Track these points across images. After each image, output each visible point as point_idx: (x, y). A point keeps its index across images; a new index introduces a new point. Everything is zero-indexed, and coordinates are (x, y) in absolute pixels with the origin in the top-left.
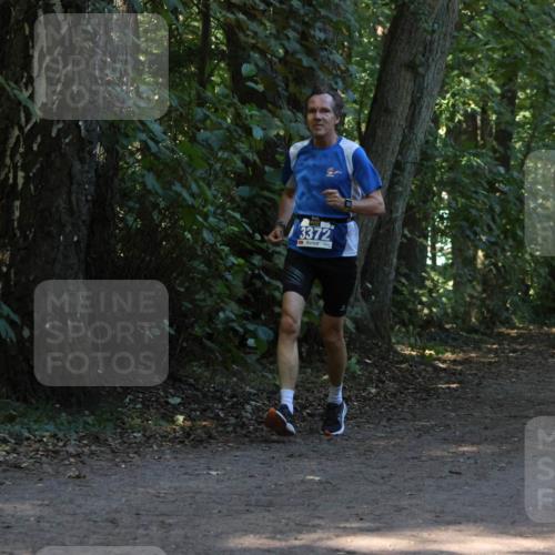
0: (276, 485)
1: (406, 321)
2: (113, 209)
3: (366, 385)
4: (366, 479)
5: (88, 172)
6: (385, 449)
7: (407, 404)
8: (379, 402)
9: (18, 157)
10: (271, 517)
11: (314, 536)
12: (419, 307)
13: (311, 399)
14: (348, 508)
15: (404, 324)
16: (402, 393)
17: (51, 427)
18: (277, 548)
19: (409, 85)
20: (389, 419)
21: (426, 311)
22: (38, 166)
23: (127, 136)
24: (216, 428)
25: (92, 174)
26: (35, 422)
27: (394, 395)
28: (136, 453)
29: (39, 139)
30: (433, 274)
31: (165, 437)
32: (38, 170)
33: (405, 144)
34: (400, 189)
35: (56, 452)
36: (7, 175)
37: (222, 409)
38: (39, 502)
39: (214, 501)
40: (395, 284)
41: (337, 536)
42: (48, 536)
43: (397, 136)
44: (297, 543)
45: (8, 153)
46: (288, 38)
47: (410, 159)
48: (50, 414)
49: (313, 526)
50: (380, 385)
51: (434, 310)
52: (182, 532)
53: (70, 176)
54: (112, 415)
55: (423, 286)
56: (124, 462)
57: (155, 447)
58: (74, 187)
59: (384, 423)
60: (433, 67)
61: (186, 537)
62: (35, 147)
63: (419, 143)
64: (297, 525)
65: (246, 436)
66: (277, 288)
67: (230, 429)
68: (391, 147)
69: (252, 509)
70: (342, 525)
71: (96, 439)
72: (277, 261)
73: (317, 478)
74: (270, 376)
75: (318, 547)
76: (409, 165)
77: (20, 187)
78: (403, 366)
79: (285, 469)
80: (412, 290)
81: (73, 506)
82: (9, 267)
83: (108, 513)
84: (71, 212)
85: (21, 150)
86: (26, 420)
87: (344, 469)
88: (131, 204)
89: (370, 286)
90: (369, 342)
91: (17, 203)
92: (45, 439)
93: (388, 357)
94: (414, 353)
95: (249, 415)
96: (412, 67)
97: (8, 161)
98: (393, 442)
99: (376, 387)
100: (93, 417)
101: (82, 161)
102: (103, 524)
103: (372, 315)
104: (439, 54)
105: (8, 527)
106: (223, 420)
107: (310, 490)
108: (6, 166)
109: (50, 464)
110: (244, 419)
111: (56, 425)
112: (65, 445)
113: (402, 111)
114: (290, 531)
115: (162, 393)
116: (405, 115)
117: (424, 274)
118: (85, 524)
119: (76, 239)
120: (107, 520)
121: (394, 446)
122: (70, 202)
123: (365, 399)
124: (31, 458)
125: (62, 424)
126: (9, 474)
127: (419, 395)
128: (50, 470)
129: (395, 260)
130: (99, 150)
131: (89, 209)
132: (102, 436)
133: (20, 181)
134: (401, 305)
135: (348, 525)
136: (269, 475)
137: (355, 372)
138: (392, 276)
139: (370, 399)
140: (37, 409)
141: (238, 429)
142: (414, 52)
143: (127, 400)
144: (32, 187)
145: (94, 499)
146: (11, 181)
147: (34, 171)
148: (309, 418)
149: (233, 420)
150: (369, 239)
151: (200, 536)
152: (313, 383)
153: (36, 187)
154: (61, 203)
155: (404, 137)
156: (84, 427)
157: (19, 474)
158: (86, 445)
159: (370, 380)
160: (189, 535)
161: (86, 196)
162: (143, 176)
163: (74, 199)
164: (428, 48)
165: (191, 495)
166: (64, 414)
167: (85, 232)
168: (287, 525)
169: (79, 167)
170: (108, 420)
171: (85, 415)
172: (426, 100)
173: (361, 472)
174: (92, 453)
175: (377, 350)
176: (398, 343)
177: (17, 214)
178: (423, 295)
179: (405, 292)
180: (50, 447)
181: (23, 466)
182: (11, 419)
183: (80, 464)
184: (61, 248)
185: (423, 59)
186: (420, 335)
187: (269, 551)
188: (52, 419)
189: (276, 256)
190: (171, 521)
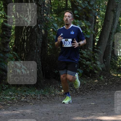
0: (84, 105)
1: (114, 68)
2: (46, 44)
3: (105, 83)
4: (105, 104)
5: (41, 36)
6: (109, 97)
7: (114, 87)
8: (108, 86)
9: (25, 33)
10: (83, 112)
11: (93, 117)
12: (117, 65)
13: (92, 86)
14: (101, 110)
15: (113, 69)
16: (113, 84)
17: (34, 93)
18: (84, 119)
19: (113, 15)
20: (110, 90)
21: (118, 66)
22: (30, 35)
23: (49, 28)
24: (71, 93)
25: (41, 37)
26: (31, 92)
27: (111, 85)
28: (53, 98)
29: (30, 29)
30: (120, 58)
31: (60, 95)
32: (30, 36)
33: (112, 28)
34: (112, 38)
35: (35, 99)
36: (23, 37)
37: (72, 88)
38: (31, 110)
39: (70, 109)
40: (111, 60)
41: (98, 116)
42: (33, 117)
43: (110, 26)
44: (89, 118)
45: (23, 32)
46: (85, 3)
47: (113, 32)
48: (34, 90)
49: (93, 114)
50: (108, 83)
51: (120, 65)
52: (63, 116)
53: (37, 37)
54: (47, 90)
55: (118, 60)
56: (50, 100)
57: (57, 97)
58: (38, 39)
59: (109, 91)
60: (118, 11)
61: (64, 117)
62: (29, 31)
63: (115, 28)
64: (89, 114)
65: (77, 94)
66: (84, 61)
67: (74, 93)
68: (109, 29)
69: (79, 111)
70: (99, 114)
71: (44, 96)
72: (84, 55)
73: (93, 104)
74: (83, 81)
75: (94, 119)
76: (113, 33)
77: (26, 39)
78: (113, 78)
79: (86, 102)
80: (115, 61)
81: (39, 110)
82: (24, 58)
83: (47, 112)
84: (37, 45)
85: (26, 31)
86: (28, 92)
87: (100, 102)
88: (51, 43)
89: (105, 60)
90: (105, 73)
91: (25, 43)
92: (33, 96)
93: (110, 76)
94: (116, 75)
95: (78, 90)
96: (113, 11)
97: (23, 34)
98: (111, 95)
99: (107, 83)
100: (43, 91)
101: (39, 33)
102: (45, 114)
103: (106, 67)
104: (119, 8)
105: (24, 115)
106: (72, 91)
107: (92, 106)
108: (23, 35)
109: (34, 101)
110: (77, 91)
111: (35, 93)
112: (37, 97)
113: (111, 21)
114: (87, 115)
115: (59, 85)
116: (112, 22)
117: (118, 57)
118: (42, 114)
119: (38, 51)
120: (46, 114)
121: (111, 96)
122: (37, 43)
123: (105, 86)
124: (30, 100)
125: (36, 92)
126: (24, 103)
127: (117, 85)
128: (34, 102)
129: (111, 55)
130: (43, 31)
131: (41, 44)
132: (45, 95)
133: (26, 38)
134: (113, 65)
135: (100, 114)
136: (83, 103)
137: (102, 80)
138: (110, 58)
139: (106, 86)
140: (31, 89)
141: (76, 93)
142: (114, 7)
143: (51, 87)
144: (28, 40)
145: (43, 109)
146: (24, 38)
147: (29, 36)
148: (92, 90)
149: (74, 91)
150: (104, 50)
151: (67, 117)
152: (92, 82)
153: (29, 40)
154: (35, 43)
155: (112, 26)
156: (41, 93)
157: (27, 103)
158: (42, 97)
159: (106, 81)
160: (65, 117)
161: (40, 41)
162: (53, 36)
163: (38, 42)
164: (117, 6)
165: (65, 107)
166: (37, 90)
167: (40, 50)
168: (87, 114)
169: (39, 35)
170: (47, 91)
171: (41, 90)
172: (117, 18)
173: (104, 102)
174: (43, 99)
175: (107, 75)
176: (112, 73)
177: (25, 46)
178: (118, 62)
179: (114, 62)
180: (34, 97)
181: (28, 101)
182: (25, 91)
183: (40, 101)
184: (35, 53)
185: (116, 9)
186: (117, 71)
187: (82, 120)
188: (34, 91)
189: (84, 54)
190: (60, 113)
